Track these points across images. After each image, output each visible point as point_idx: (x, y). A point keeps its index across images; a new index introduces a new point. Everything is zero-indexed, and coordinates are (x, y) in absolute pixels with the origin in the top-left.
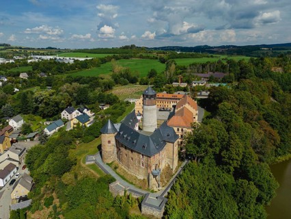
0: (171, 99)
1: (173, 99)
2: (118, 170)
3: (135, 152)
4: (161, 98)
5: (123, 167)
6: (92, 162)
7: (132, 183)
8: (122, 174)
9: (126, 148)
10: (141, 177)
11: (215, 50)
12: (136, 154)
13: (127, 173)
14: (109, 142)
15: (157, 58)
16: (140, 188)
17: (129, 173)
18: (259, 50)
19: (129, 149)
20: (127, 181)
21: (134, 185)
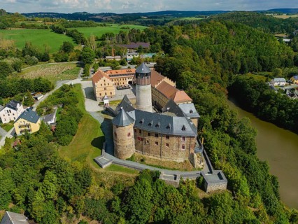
0: (126, 75)
1: (128, 74)
2: (146, 161)
3: (173, 136)
4: (115, 75)
5: (151, 157)
6: (110, 163)
7: (174, 169)
8: (155, 164)
9: (157, 135)
10: (180, 160)
11: (97, 17)
12: (174, 138)
13: (161, 161)
14: (129, 134)
15: (46, 28)
16: (186, 170)
17: (163, 160)
18: (140, 18)
19: (163, 135)
20: (167, 169)
21: (178, 169)
